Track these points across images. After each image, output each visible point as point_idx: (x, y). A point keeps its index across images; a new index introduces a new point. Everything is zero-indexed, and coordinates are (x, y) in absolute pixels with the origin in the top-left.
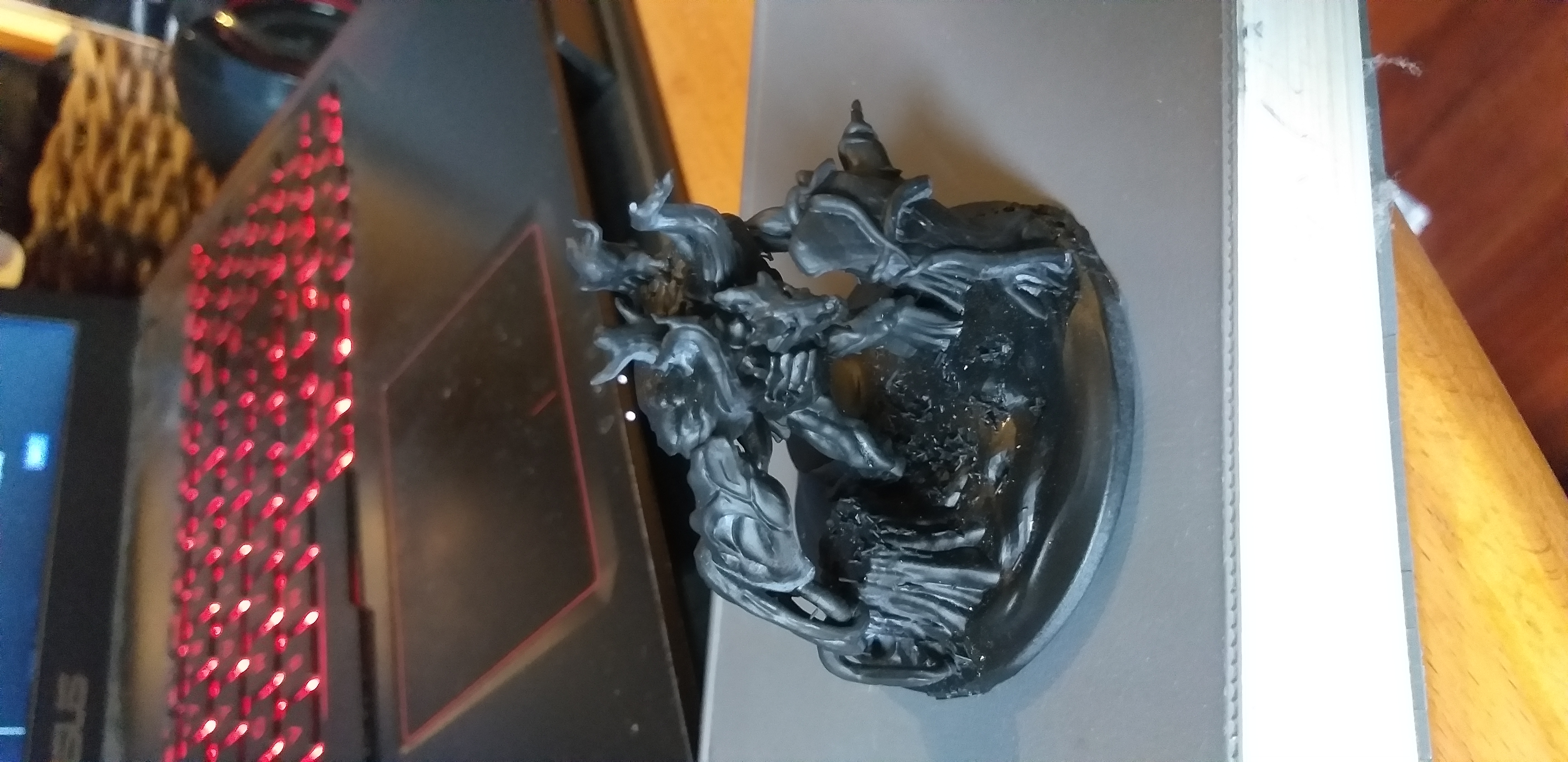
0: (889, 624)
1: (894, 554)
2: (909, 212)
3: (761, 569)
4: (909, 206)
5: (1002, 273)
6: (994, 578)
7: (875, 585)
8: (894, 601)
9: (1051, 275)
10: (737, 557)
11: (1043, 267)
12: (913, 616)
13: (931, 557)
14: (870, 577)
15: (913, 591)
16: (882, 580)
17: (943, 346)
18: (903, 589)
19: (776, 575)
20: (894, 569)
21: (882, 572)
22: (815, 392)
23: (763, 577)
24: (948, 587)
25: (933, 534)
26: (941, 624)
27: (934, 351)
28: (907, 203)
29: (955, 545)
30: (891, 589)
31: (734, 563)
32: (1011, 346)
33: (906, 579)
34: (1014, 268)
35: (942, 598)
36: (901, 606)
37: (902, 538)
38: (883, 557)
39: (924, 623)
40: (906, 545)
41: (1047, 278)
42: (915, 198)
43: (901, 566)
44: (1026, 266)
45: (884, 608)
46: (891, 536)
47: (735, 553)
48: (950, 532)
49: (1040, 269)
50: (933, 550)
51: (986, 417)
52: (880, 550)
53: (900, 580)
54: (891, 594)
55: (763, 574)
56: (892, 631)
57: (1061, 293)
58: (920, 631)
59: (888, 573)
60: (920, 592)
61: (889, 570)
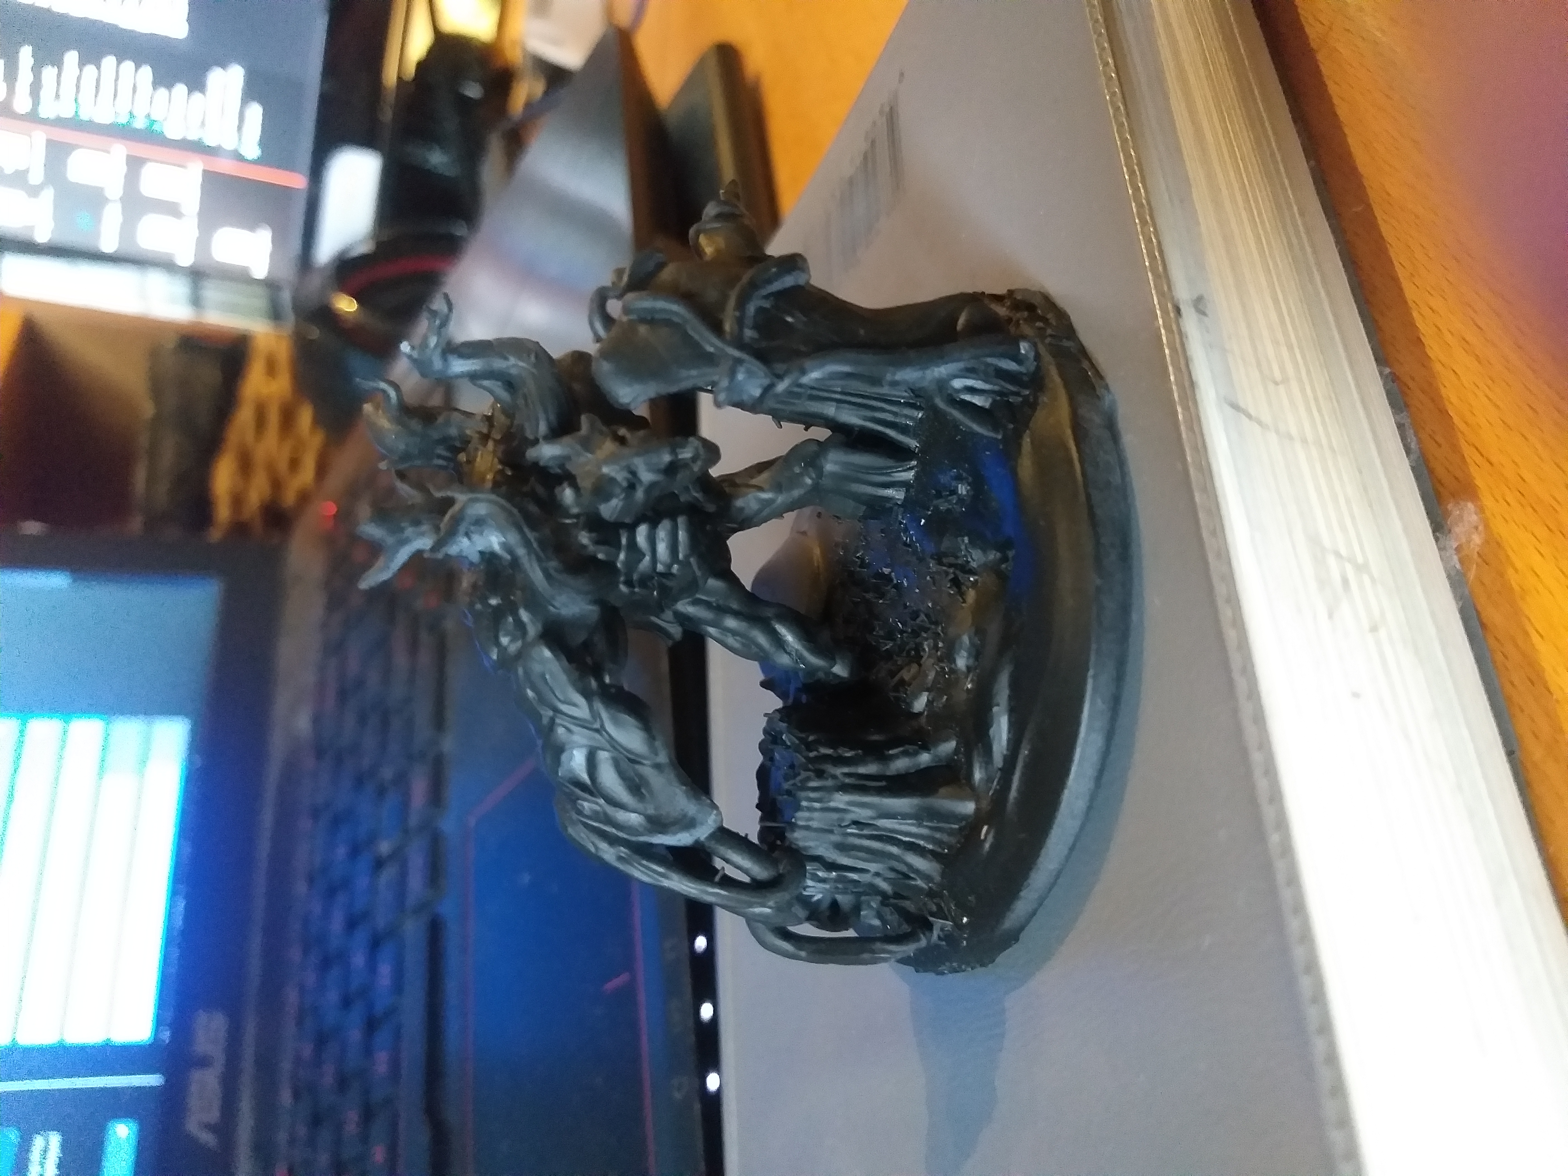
0: (840, 880)
1: (829, 783)
2: (767, 304)
3: (634, 819)
4: (766, 297)
5: (923, 378)
6: (969, 807)
7: (807, 828)
8: (842, 848)
9: (1002, 374)
10: (597, 804)
11: (988, 365)
12: (873, 867)
13: (884, 783)
14: (801, 818)
15: (866, 832)
16: (817, 820)
17: (897, 497)
18: (849, 831)
19: (658, 824)
20: (832, 804)
21: (815, 810)
22: (698, 573)
23: (641, 829)
24: (912, 825)
25: (886, 753)
26: (912, 875)
27: (888, 505)
28: (764, 292)
29: (919, 765)
30: (831, 832)
31: (596, 813)
32: (969, 484)
33: (850, 817)
34: (941, 371)
35: (907, 839)
36: (853, 853)
37: (840, 761)
38: (814, 789)
39: (892, 875)
40: (846, 770)
41: (995, 380)
42: (776, 286)
43: (840, 800)
44: (961, 365)
45: (829, 858)
46: (826, 758)
47: (593, 799)
48: (910, 748)
49: (983, 367)
50: (888, 773)
51: (949, 586)
52: (808, 779)
53: (842, 820)
54: (835, 838)
55: (641, 825)
56: (846, 889)
57: (1020, 399)
58: (884, 886)
59: (823, 810)
60: (876, 833)
61: (826, 805)
